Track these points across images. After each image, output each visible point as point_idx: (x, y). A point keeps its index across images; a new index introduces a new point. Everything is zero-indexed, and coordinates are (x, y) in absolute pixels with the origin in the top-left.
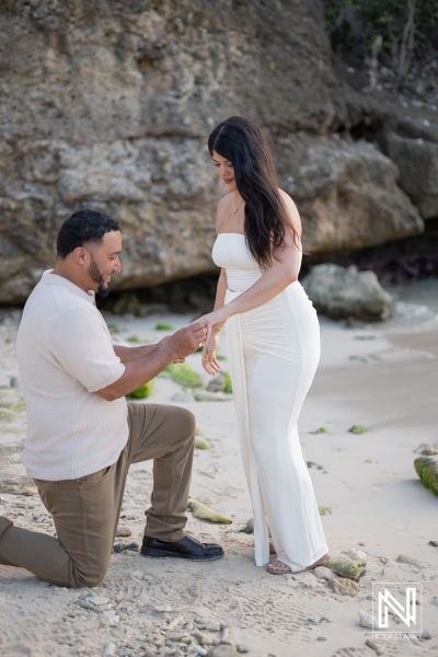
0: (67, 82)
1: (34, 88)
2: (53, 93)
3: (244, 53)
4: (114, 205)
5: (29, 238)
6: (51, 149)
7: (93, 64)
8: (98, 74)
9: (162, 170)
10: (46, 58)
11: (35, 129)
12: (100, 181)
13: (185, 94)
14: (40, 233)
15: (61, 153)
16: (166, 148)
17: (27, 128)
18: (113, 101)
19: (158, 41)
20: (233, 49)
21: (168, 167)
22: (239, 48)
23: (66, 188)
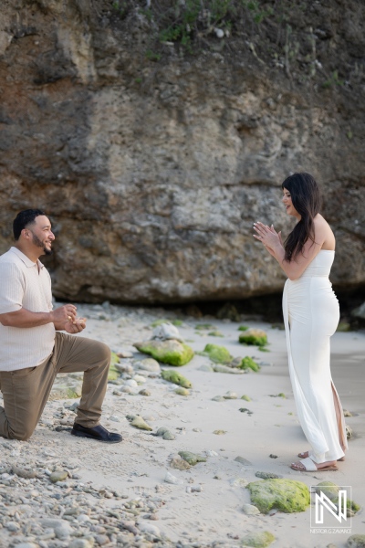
0: (183, 144)
1: (160, 148)
2: (172, 151)
3: (325, 124)
4: (212, 234)
5: (149, 255)
6: (167, 191)
7: (203, 131)
8: (206, 138)
9: (250, 210)
10: (169, 126)
11: (157, 177)
12: (202, 216)
13: (274, 154)
14: (157, 251)
15: (175, 194)
16: (255, 194)
17: (151, 175)
18: (216, 158)
19: (254, 114)
20: (315, 121)
21: (255, 208)
22: (320, 121)
23: (176, 219)
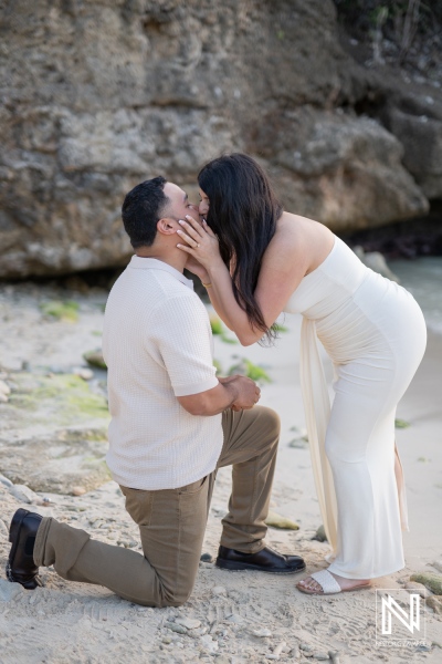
0: (70, 45)
1: (35, 50)
2: (55, 55)
3: (254, 19)
4: (117, 177)
5: (26, 210)
6: (52, 115)
7: (98, 26)
8: (103, 37)
9: (167, 142)
10: (49, 18)
11: (36, 94)
12: (102, 152)
13: (192, 61)
14: (37, 205)
15: (63, 121)
16: (172, 119)
17: (27, 92)
18: (118, 66)
19: (166, 4)
20: (242, 15)
21: (173, 139)
22: (249, 15)
23: (67, 158)
